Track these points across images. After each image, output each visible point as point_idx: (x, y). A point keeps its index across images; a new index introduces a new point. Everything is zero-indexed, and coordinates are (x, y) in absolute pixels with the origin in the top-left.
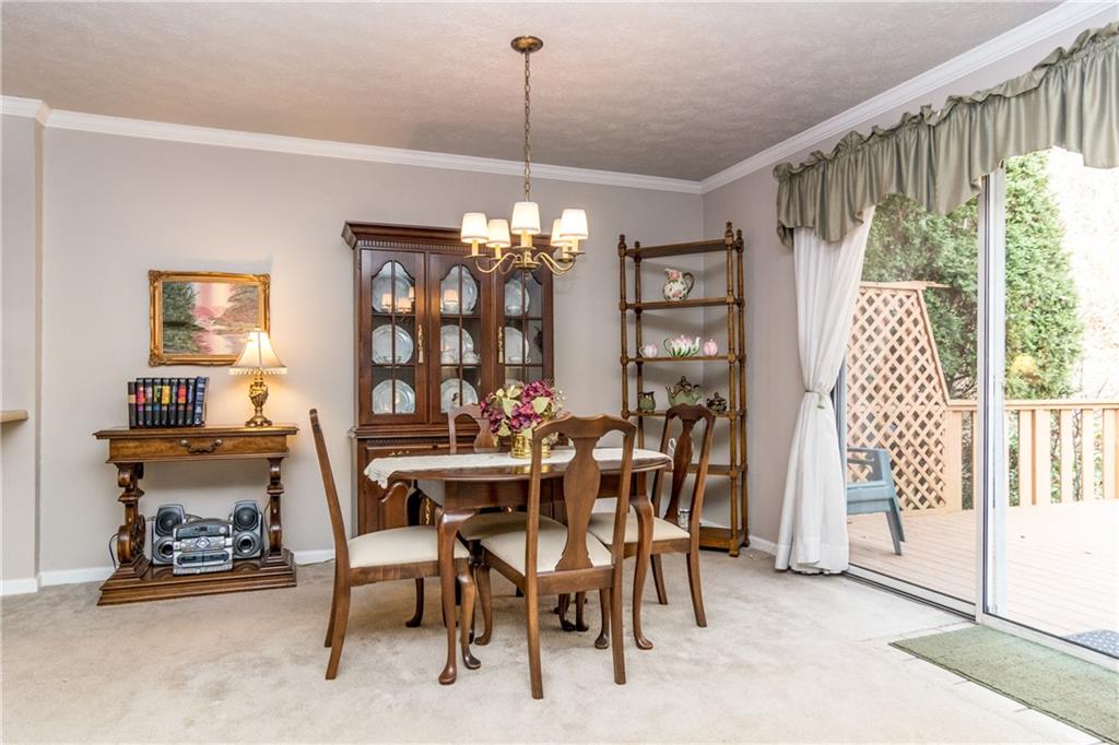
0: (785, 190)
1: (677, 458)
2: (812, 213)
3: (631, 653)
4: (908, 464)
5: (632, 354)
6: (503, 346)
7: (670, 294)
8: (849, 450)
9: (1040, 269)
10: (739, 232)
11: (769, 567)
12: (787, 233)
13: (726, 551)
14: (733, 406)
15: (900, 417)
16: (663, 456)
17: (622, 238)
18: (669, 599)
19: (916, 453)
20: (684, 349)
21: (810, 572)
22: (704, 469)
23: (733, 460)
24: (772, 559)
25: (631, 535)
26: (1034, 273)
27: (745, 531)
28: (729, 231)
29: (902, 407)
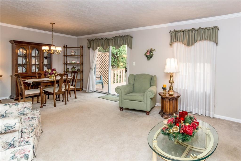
0: (89, 42)
1: (73, 78)
2: (92, 46)
3: (67, 102)
4: (106, 78)
5: (65, 63)
6: (43, 61)
7: (71, 54)
8: (96, 76)
9: (123, 52)
10: (82, 46)
11: (85, 92)
12: (89, 48)
13: (80, 90)
14: (81, 70)
15: (105, 71)
16: (71, 78)
17: (64, 45)
18: (72, 96)
19: (103, 76)
20: (74, 62)
21: (91, 92)
22: (77, 79)
23: (81, 78)
24: (86, 91)
25: (67, 88)
26: (122, 53)
27: (83, 88)
28: (81, 46)
29: (106, 70)
